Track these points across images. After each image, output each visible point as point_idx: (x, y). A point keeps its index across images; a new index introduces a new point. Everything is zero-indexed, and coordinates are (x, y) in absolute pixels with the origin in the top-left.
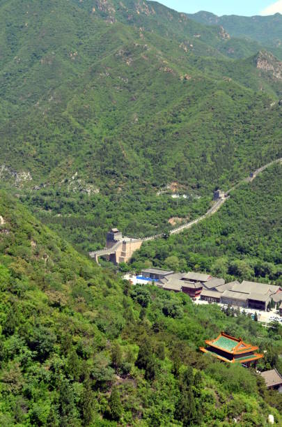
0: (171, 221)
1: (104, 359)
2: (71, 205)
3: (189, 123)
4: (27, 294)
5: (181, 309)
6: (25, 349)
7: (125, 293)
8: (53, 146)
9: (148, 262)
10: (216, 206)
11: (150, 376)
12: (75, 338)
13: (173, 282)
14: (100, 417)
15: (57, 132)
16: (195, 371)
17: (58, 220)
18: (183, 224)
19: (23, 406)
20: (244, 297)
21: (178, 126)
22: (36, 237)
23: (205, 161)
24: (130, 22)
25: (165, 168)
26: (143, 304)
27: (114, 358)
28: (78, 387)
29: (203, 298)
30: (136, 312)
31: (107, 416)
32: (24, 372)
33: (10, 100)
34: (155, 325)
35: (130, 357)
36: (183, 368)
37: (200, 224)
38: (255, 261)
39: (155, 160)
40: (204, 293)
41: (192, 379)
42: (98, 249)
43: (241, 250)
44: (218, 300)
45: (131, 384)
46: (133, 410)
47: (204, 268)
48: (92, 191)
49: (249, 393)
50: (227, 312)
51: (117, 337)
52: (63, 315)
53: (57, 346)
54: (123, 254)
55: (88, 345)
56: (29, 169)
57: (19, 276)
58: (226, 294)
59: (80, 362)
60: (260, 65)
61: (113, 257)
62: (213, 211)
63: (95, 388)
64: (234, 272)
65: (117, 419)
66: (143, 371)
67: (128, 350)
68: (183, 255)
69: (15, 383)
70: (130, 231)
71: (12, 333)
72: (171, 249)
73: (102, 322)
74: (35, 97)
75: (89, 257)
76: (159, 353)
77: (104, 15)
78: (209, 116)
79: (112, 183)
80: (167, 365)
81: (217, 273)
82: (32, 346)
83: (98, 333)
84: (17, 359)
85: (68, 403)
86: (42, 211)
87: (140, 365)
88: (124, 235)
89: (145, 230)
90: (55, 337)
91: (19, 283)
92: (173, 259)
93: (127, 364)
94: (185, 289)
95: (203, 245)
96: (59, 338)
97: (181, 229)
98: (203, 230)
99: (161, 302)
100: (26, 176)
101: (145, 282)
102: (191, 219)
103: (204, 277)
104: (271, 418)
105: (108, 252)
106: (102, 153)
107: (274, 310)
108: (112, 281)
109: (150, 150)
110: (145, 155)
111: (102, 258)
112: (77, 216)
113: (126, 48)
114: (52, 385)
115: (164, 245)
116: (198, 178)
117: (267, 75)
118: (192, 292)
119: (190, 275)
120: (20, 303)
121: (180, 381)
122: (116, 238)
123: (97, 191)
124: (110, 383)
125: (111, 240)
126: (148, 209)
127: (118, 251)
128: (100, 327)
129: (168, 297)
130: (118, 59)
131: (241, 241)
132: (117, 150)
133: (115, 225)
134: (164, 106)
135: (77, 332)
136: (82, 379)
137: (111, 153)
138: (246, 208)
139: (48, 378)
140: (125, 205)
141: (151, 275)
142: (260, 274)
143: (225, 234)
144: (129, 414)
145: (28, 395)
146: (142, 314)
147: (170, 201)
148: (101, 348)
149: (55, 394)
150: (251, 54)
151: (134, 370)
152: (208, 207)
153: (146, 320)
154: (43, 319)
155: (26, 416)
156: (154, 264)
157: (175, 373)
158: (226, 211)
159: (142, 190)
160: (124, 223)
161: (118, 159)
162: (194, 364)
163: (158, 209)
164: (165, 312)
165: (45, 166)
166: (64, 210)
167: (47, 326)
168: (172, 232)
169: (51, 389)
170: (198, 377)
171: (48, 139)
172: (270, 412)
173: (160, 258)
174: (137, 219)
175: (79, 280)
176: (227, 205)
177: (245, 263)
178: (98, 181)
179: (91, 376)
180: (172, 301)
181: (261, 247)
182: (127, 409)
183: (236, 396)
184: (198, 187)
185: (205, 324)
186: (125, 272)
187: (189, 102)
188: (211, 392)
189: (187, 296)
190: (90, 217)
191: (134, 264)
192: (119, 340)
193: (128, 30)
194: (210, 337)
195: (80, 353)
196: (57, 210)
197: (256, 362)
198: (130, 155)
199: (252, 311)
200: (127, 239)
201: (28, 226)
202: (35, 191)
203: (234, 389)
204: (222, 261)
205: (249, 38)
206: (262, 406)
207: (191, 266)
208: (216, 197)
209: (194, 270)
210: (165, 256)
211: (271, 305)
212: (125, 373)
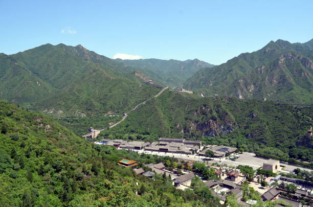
0: (110, 124)
1: (80, 170)
2: (77, 120)
3: (115, 93)
4: (53, 150)
5: (111, 152)
6: (52, 168)
7: (93, 147)
8: (70, 102)
9: (103, 137)
10: (124, 118)
11: (96, 174)
12: (70, 164)
13: (111, 143)
14: (79, 189)
15: (71, 97)
16: (111, 171)
17: (72, 126)
18: (113, 124)
19: (51, 188)
20: (133, 146)
21: (111, 94)
22: (61, 131)
23: (120, 104)
24: (95, 62)
25: (107, 107)
26: (99, 150)
27: (83, 169)
28: (71, 180)
29: (120, 147)
30: (96, 153)
31: (82, 189)
32: (52, 176)
33: (55, 87)
34: (103, 157)
35: (89, 168)
36: (107, 170)
37: (119, 124)
38: (137, 135)
39: (104, 104)
40: (121, 146)
41: (110, 174)
42: (86, 134)
43: (132, 132)
44: (125, 148)
45: (90, 177)
46: (91, 186)
47: (121, 138)
48: (83, 115)
49: (129, 176)
50: (128, 151)
51: (85, 162)
52: (66, 156)
53: (64, 167)
54: (94, 135)
55: (74, 165)
56: (62, 110)
57: (50, 144)
58: (128, 145)
59: (72, 172)
60: (136, 74)
61: (91, 136)
62: (123, 120)
63: (77, 180)
64: (131, 139)
65: (85, 189)
66: (94, 173)
67: (88, 166)
68: (114, 134)
69: (48, 180)
70: (96, 128)
71: (48, 164)
72: (110, 133)
73: (79, 157)
74: (64, 86)
75: (81, 137)
76: (99, 166)
77: (86, 60)
78: (120, 90)
79: (90, 112)
80: (102, 170)
81: (125, 139)
82: (54, 167)
83: (78, 161)
84: (49, 172)
85: (67, 186)
86: (67, 123)
87: (92, 170)
88: (94, 129)
89: (101, 127)
90: (63, 164)
91: (50, 146)
92: (111, 136)
93: (88, 171)
94: (114, 145)
95: (120, 131)
96: (64, 164)
97: (113, 126)
98: (120, 126)
99: (105, 150)
100: (61, 112)
101: (100, 144)
102: (116, 122)
103: (121, 141)
104: (137, 184)
105: (89, 135)
106: (86, 103)
107: (143, 149)
108: (88, 144)
109: (102, 101)
110: (101, 103)
111: (87, 137)
112: (79, 124)
113: (93, 70)
114: (62, 180)
115: (108, 132)
116: (118, 110)
117: (138, 77)
118: (117, 146)
119: (116, 140)
120: (50, 153)
121: (106, 175)
122: (92, 130)
123: (85, 115)
124: (82, 178)
125: (90, 131)
126: (102, 120)
127: (92, 134)
128: (79, 159)
129: (107, 148)
130: (91, 73)
131: (132, 128)
132: (91, 102)
133: (91, 126)
134: (106, 87)
135: (70, 162)
136: (73, 177)
137: (89, 103)
138: (134, 118)
139: (61, 178)
140: (95, 119)
141: (104, 141)
142: (138, 138)
143: (127, 127)
144: (89, 187)
145: (53, 184)
146: (99, 154)
147: (109, 117)
148: (79, 166)
149: (63, 183)
150: (133, 71)
151: (91, 172)
152: (121, 118)
153: (100, 156)
154: (59, 158)
155: (53, 191)
156: (105, 138)
157: (105, 172)
158: (127, 119)
159: (100, 114)
160: (94, 125)
161: (92, 105)
162: (112, 169)
163: (105, 120)
164: (106, 153)
165: (68, 108)
166: (74, 122)
167: (59, 160)
168: (110, 127)
169: (62, 182)
170: (112, 172)
171: (68, 99)
172: (136, 182)
173: (106, 136)
174: (99, 123)
175: (76, 144)
176: (127, 117)
177: (134, 135)
178: (85, 112)
179: (76, 176)
180: (108, 149)
181: (138, 130)
182: (88, 186)
183: (125, 178)
184: (118, 112)
185: (119, 155)
186: (95, 141)
187: (114, 86)
188: (117, 177)
189: (115, 147)
190: (83, 124)
191: (98, 139)
192: (86, 163)
193: (94, 64)
194: (121, 159)
195: (72, 168)
196: (72, 122)
197: (136, 166)
198: (96, 103)
199: (136, 150)
200: (95, 130)
201: (58, 128)
202: (64, 116)
203: (124, 175)
204: (126, 135)
205: (133, 66)
206: (134, 180)
207: (117, 138)
208: (124, 115)
209: (118, 139)
210: (108, 135)
211: (142, 148)
212: (88, 174)
